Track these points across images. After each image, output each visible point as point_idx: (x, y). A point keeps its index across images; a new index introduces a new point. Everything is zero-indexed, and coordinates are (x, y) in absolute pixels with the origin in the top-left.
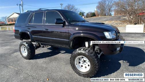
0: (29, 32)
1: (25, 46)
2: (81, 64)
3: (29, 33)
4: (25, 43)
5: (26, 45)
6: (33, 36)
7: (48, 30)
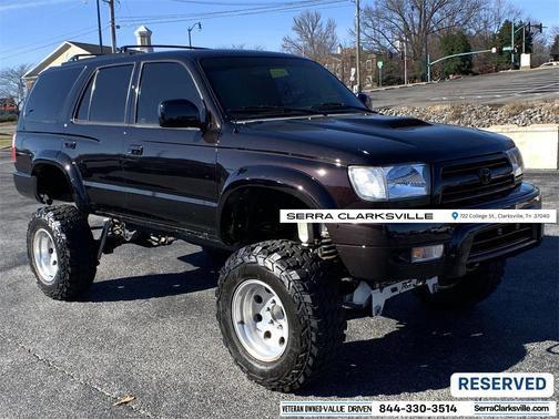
0: (69, 160)
1: (50, 230)
2: (263, 326)
3: (68, 168)
4: (51, 214)
5: (55, 225)
6: (84, 182)
7: (140, 152)
